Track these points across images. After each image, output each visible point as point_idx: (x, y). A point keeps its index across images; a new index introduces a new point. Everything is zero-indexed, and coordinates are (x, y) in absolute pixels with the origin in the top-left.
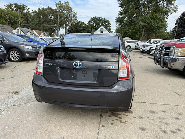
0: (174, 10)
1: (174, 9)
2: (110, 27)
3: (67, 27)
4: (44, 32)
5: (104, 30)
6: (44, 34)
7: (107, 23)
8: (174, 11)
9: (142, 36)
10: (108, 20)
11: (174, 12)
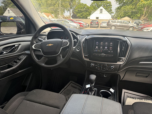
2: (111, 8)
3: (72, 10)
4: (52, 15)
5: (104, 10)
6: (52, 16)
7: (108, 5)
9: (143, 16)
10: (110, 2)
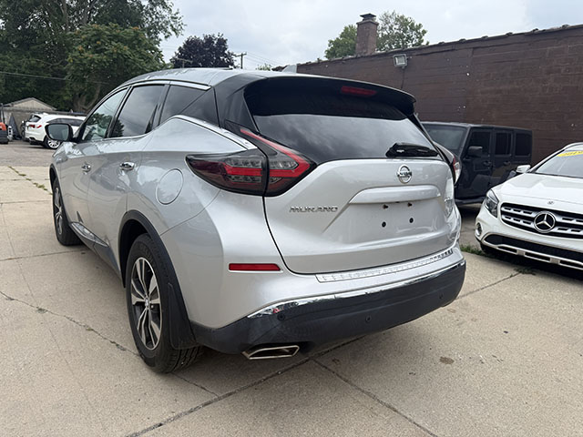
0: (171, 25)
1: (172, 23)
8: (174, 30)
11: (173, 33)
